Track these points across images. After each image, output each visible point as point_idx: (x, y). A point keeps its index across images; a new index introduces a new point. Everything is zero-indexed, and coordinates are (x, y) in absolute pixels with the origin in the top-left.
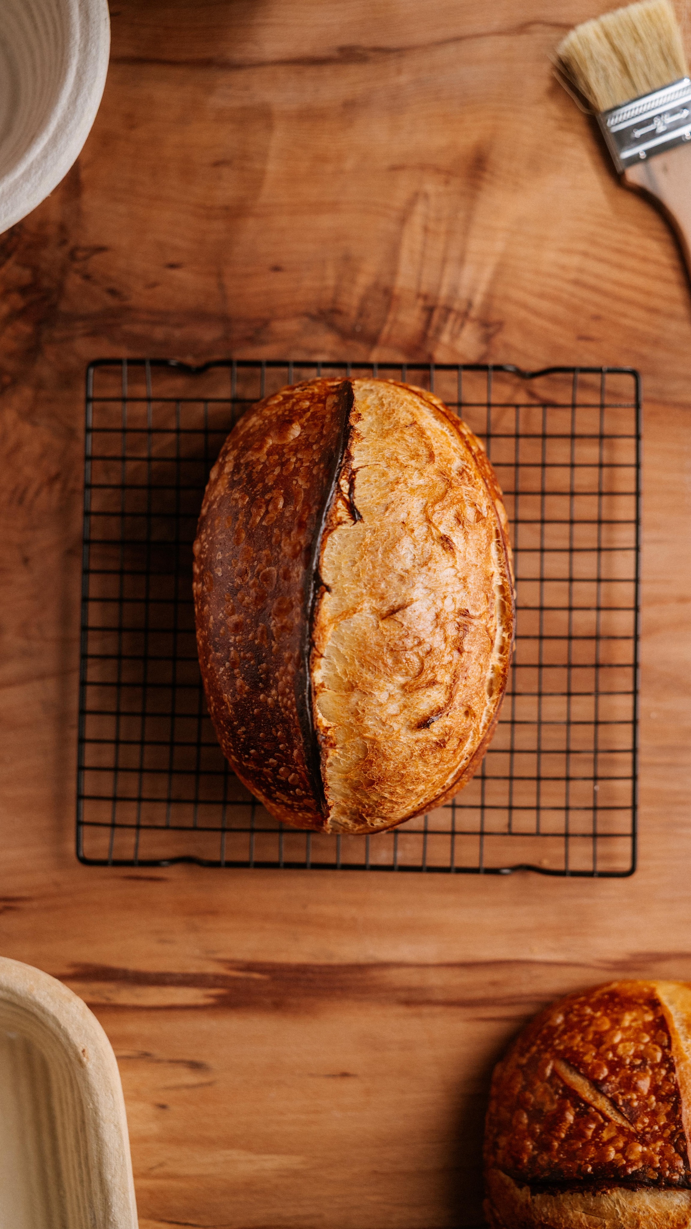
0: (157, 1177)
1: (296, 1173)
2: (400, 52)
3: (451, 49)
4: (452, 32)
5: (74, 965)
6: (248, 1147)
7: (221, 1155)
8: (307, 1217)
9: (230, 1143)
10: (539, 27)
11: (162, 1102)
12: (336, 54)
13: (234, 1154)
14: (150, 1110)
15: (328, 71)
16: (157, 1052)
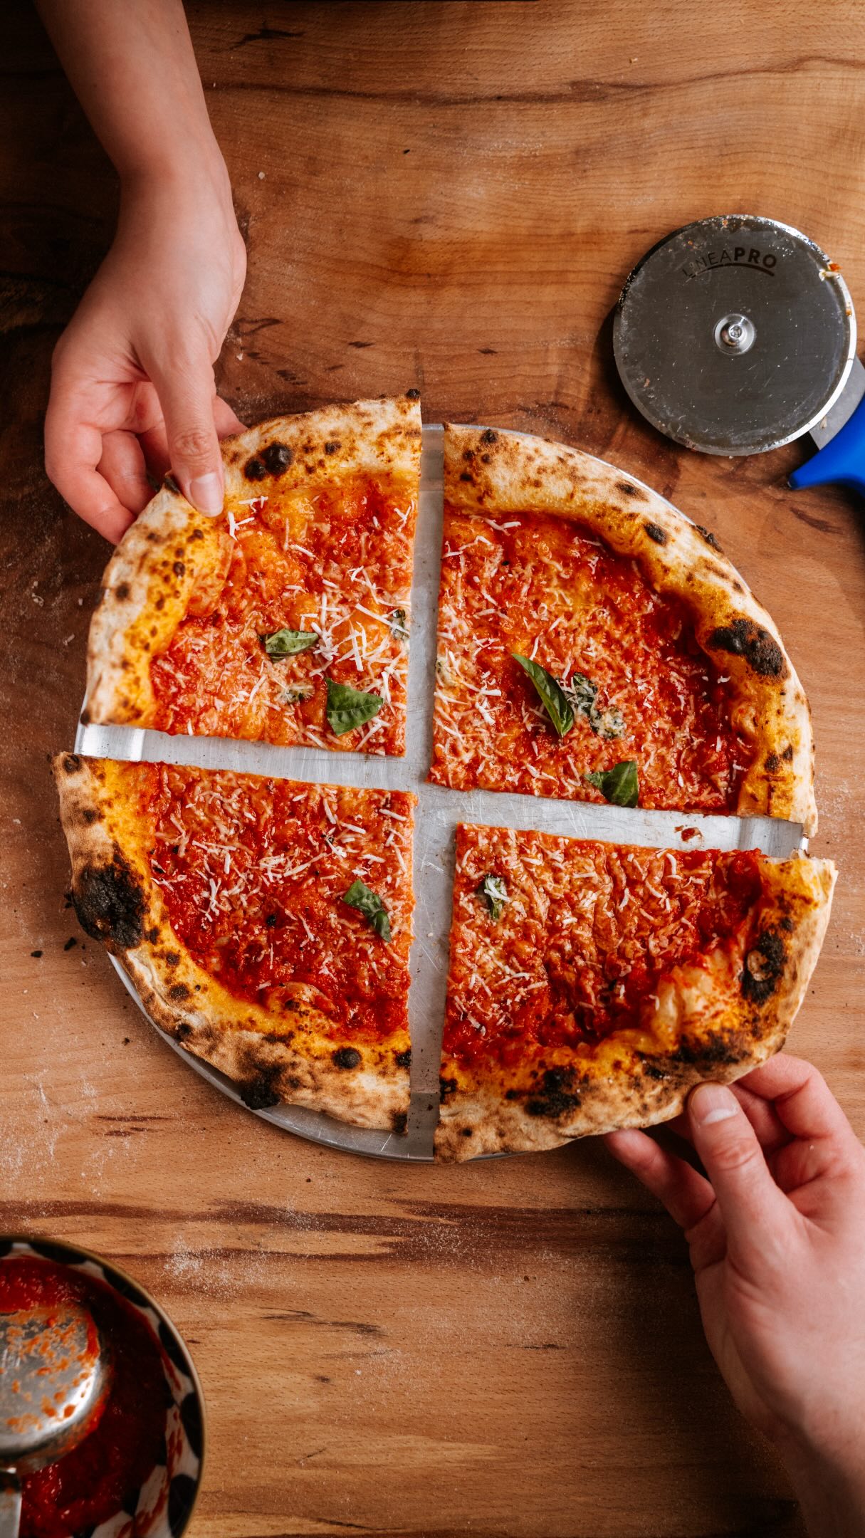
0: (315, 1466)
1: (485, 1466)
2: (647, 89)
3: (710, 86)
4: (711, 67)
5: (217, 1202)
6: (429, 1433)
7: (397, 1440)
8: (501, 1520)
9: (407, 1426)
10: (817, 63)
11: (321, 1373)
12: (567, 90)
13: (412, 1440)
14: (309, 1383)
15: (556, 110)
16: (319, 1313)
